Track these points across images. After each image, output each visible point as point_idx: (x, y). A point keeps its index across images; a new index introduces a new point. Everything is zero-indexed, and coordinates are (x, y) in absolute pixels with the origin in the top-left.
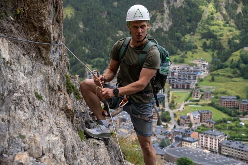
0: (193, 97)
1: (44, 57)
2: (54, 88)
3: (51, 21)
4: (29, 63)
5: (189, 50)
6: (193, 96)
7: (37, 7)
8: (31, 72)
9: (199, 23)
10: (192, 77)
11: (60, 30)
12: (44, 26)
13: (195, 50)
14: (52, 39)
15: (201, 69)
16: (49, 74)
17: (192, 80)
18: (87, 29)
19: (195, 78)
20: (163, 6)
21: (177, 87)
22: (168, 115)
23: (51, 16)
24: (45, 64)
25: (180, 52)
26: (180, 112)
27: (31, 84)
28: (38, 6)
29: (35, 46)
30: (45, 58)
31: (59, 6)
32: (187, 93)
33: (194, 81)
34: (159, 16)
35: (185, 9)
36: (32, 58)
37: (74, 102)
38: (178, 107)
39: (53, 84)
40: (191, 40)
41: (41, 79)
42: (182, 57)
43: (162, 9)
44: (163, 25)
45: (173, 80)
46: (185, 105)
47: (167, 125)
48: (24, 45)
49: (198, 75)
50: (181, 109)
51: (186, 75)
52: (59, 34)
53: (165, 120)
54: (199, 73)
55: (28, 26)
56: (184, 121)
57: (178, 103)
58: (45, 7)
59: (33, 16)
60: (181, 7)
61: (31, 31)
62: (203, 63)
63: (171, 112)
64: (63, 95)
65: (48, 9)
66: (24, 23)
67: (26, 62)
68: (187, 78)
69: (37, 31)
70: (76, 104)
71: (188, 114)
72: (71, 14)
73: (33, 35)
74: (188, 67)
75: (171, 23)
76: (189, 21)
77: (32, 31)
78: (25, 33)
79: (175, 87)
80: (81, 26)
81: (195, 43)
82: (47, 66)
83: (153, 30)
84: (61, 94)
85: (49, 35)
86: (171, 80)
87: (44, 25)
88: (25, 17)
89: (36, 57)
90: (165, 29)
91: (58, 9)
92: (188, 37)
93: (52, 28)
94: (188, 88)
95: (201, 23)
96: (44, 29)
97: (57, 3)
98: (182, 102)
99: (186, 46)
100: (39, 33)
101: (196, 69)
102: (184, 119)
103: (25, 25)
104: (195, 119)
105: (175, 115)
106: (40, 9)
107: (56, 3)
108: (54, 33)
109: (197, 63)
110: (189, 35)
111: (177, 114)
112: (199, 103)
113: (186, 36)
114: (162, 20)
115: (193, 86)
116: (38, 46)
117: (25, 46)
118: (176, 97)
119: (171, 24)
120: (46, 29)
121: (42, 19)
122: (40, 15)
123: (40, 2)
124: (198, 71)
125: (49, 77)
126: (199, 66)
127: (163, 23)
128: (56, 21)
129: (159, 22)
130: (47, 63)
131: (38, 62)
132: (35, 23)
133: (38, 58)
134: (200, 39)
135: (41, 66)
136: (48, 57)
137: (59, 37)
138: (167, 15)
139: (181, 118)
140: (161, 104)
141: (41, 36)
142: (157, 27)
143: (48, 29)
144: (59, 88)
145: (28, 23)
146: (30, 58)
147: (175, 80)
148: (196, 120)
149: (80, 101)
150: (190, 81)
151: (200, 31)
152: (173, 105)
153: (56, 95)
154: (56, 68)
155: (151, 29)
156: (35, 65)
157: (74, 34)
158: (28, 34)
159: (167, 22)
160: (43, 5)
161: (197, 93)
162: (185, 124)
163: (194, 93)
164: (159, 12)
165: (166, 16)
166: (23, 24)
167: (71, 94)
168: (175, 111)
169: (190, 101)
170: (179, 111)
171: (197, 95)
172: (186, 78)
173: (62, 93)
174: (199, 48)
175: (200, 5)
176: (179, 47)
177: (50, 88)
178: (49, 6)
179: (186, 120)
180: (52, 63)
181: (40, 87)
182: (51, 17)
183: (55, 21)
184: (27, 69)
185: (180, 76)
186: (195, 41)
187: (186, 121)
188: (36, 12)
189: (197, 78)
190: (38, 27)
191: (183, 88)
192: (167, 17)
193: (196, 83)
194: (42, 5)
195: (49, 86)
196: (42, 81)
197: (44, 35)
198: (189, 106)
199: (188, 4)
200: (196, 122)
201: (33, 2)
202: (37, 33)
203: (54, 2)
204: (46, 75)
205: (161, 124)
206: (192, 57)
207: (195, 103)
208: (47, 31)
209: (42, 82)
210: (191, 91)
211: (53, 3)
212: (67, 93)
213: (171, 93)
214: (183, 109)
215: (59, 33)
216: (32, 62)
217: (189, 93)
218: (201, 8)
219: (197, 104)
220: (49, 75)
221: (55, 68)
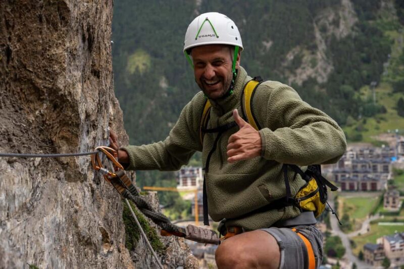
0: (386, 207)
1: (65, 162)
2: (89, 238)
3: (78, 74)
4: (24, 181)
5: (370, 116)
6: (385, 203)
7: (41, 42)
8: (29, 205)
9: (386, 65)
10: (380, 168)
11: (102, 93)
12: (61, 87)
13: (383, 115)
14: (83, 117)
15: (397, 150)
16: (77, 205)
17: (381, 173)
18: (175, 90)
19: (386, 170)
20: (314, 38)
21: (352, 189)
22: (338, 243)
23: (77, 61)
24: (69, 178)
25: (354, 121)
26: (363, 238)
27: (26, 237)
28: (43, 40)
29: (42, 136)
30: (67, 164)
31: (96, 35)
32: (373, 199)
33: (385, 174)
34: (307, 57)
35: (355, 40)
36: (33, 168)
37: (147, 260)
38: (357, 226)
39: (89, 229)
40: (372, 96)
41: (55, 219)
42: (357, 129)
43: (311, 44)
44: (316, 72)
45: (342, 176)
46: (372, 223)
47: (338, 265)
48: (12, 137)
49: (393, 164)
50: (363, 231)
51: (368, 165)
52: (99, 104)
53: (333, 254)
54: (394, 160)
55: (21, 90)
56: (372, 255)
57: (357, 220)
58: (60, 41)
59: (33, 64)
60: (349, 37)
61: (28, 101)
62: (399, 138)
63: (345, 238)
64: (116, 252)
65: (68, 45)
66: (12, 84)
67: (16, 180)
68: (371, 170)
69: (43, 99)
70: (152, 263)
71: (379, 241)
72: (144, 64)
73: (36, 110)
74: (370, 148)
75: (330, 68)
76: (367, 61)
77: (32, 102)
78: (14, 107)
79: (347, 187)
80: (164, 85)
81: (382, 103)
82: (73, 183)
83: (297, 84)
84: (109, 252)
85: (74, 107)
86: (339, 175)
87: (61, 83)
88: (13, 67)
89: (45, 162)
90: (320, 80)
91: (95, 44)
92: (366, 93)
93: (80, 91)
94: (374, 188)
95: (391, 64)
96: (60, 93)
97: (91, 30)
98: (365, 216)
99: (364, 109)
100: (48, 103)
101: (387, 151)
102: (371, 250)
103: (13, 87)
104: (394, 251)
105: (352, 243)
106: (50, 47)
107: (88, 30)
108: (86, 102)
109: (389, 139)
110: (367, 87)
111: (356, 240)
112: (399, 218)
113: (362, 90)
114: (314, 64)
115: (383, 185)
116: (49, 137)
117: (14, 138)
118: (350, 208)
119: (332, 70)
120: (67, 93)
121: (54, 71)
122: (50, 60)
123: (48, 29)
124: (393, 155)
125: (76, 212)
126: (393, 144)
127: (315, 69)
128: (92, 72)
129: (309, 68)
130: (72, 176)
131: (48, 176)
132: (37, 80)
133: (50, 165)
134: (390, 95)
135: (57, 184)
136: (74, 162)
137: (99, 111)
138: (322, 52)
139: (366, 248)
140: (323, 222)
141: (54, 111)
142: (304, 77)
143: (70, 93)
144: (105, 236)
145: (20, 82)
146: (27, 169)
147: (347, 176)
148: (396, 252)
149: (160, 256)
150: (377, 176)
151: (390, 79)
152: (347, 223)
153: (96, 255)
154: (95, 186)
155: (295, 80)
156: (41, 185)
157: (152, 99)
158: (21, 109)
159: (324, 66)
160: (55, 35)
161: (394, 199)
162: (375, 260)
163: (387, 198)
164: (308, 49)
165: (320, 55)
166: (8, 86)
167: (138, 240)
168: (353, 235)
169: (381, 214)
170: (359, 235)
171: (394, 202)
172: (368, 169)
173: (112, 248)
174: (390, 111)
175: (386, 30)
176: (349, 111)
177: (82, 239)
178: (70, 37)
179: (376, 252)
180: (85, 175)
181: (51, 242)
182: (78, 64)
183: (88, 72)
184: (16, 197)
185: (356, 166)
186: (381, 98)
187: (375, 255)
188: (39, 54)
189: (390, 168)
190: (45, 90)
191: (364, 189)
192: (323, 58)
193: (389, 178)
194: (52, 36)
195: (78, 234)
196: (58, 225)
197: (62, 109)
198: (380, 224)
199: (363, 30)
200: (397, 256)
201: (30, 31)
202: (45, 106)
203: (83, 27)
204: (69, 209)
205: (327, 263)
206: (377, 128)
207: (391, 218)
208: (69, 98)
209: (59, 227)
210: (381, 194)
211: (80, 31)
212: (124, 248)
213: (341, 201)
214: (368, 230)
215: (99, 100)
216: (33, 179)
217: (377, 198)
218: (389, 36)
219: (395, 221)
220: (78, 208)
221: (92, 188)
